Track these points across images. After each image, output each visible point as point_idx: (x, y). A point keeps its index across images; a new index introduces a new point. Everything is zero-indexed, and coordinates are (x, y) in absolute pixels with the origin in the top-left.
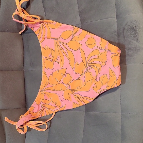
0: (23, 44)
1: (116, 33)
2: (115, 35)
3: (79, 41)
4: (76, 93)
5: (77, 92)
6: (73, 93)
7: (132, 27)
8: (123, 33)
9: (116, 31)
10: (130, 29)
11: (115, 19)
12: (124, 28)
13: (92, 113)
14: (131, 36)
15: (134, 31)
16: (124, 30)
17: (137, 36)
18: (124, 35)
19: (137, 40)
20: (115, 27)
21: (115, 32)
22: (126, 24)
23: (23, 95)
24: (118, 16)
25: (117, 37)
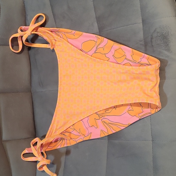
0: (30, 59)
1: (142, 43)
2: (141, 44)
3: (105, 54)
4: (104, 118)
5: (106, 117)
6: (101, 119)
7: (162, 34)
8: (151, 42)
9: (142, 40)
10: (159, 37)
11: (141, 25)
12: (152, 36)
13: (116, 142)
14: (161, 46)
15: (164, 40)
16: (152, 38)
17: (168, 45)
18: (153, 44)
19: (168, 50)
20: (141, 35)
21: (140, 41)
22: (155, 31)
23: (32, 121)
24: (143, 21)
25: (144, 47)
